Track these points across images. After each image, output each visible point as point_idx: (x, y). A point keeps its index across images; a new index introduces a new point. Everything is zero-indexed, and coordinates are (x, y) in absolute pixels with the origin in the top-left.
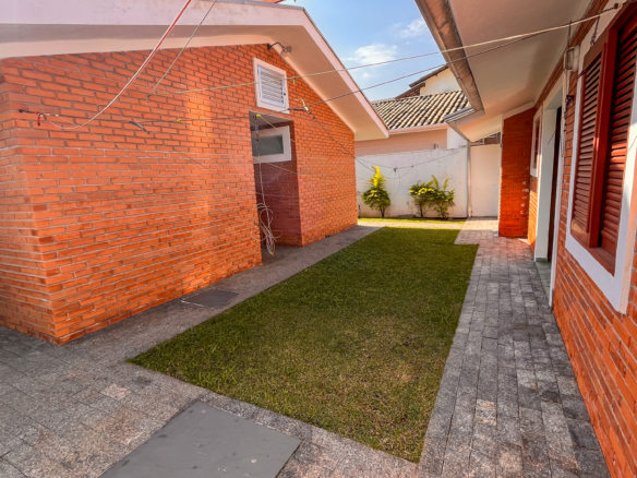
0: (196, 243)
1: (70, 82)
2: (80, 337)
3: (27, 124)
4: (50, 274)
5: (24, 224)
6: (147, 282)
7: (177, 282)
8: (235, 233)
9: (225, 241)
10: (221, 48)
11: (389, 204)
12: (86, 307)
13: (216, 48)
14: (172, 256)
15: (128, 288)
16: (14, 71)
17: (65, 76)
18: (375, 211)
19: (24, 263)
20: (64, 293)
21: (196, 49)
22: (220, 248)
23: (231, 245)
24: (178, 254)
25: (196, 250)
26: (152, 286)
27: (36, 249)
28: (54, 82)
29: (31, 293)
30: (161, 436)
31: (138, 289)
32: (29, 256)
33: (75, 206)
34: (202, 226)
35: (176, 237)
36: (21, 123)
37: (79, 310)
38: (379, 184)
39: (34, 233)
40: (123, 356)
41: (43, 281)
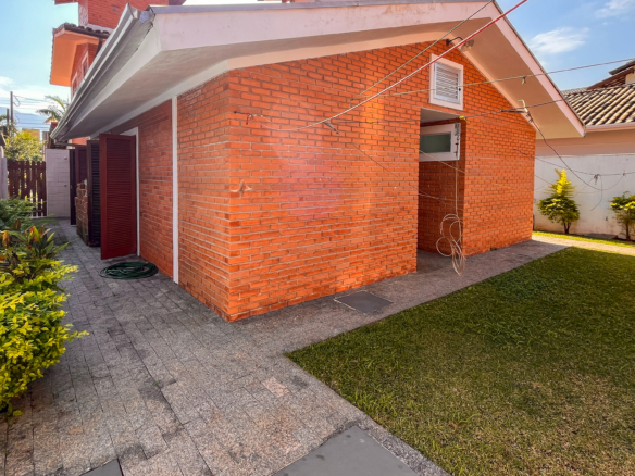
0: (355, 241)
1: (273, 87)
2: (246, 319)
3: (237, 123)
4: (233, 255)
5: (220, 208)
6: (305, 274)
7: (331, 279)
8: (392, 235)
9: (381, 242)
10: (401, 47)
11: (577, 218)
12: (254, 290)
13: (395, 49)
14: (331, 251)
15: (289, 278)
16: (236, 80)
17: (270, 82)
18: (557, 225)
19: (215, 241)
20: (239, 274)
21: (378, 50)
22: (376, 249)
23: (387, 247)
24: (336, 250)
25: (353, 248)
26: (310, 280)
27: (226, 231)
28: (262, 87)
29: (215, 268)
30: (319, 456)
31: (298, 280)
32: (219, 235)
33: (259, 196)
34: (362, 224)
35: (338, 232)
36: (234, 122)
37: (249, 291)
38: (564, 193)
39: (227, 216)
40: (281, 348)
41: (226, 260)
